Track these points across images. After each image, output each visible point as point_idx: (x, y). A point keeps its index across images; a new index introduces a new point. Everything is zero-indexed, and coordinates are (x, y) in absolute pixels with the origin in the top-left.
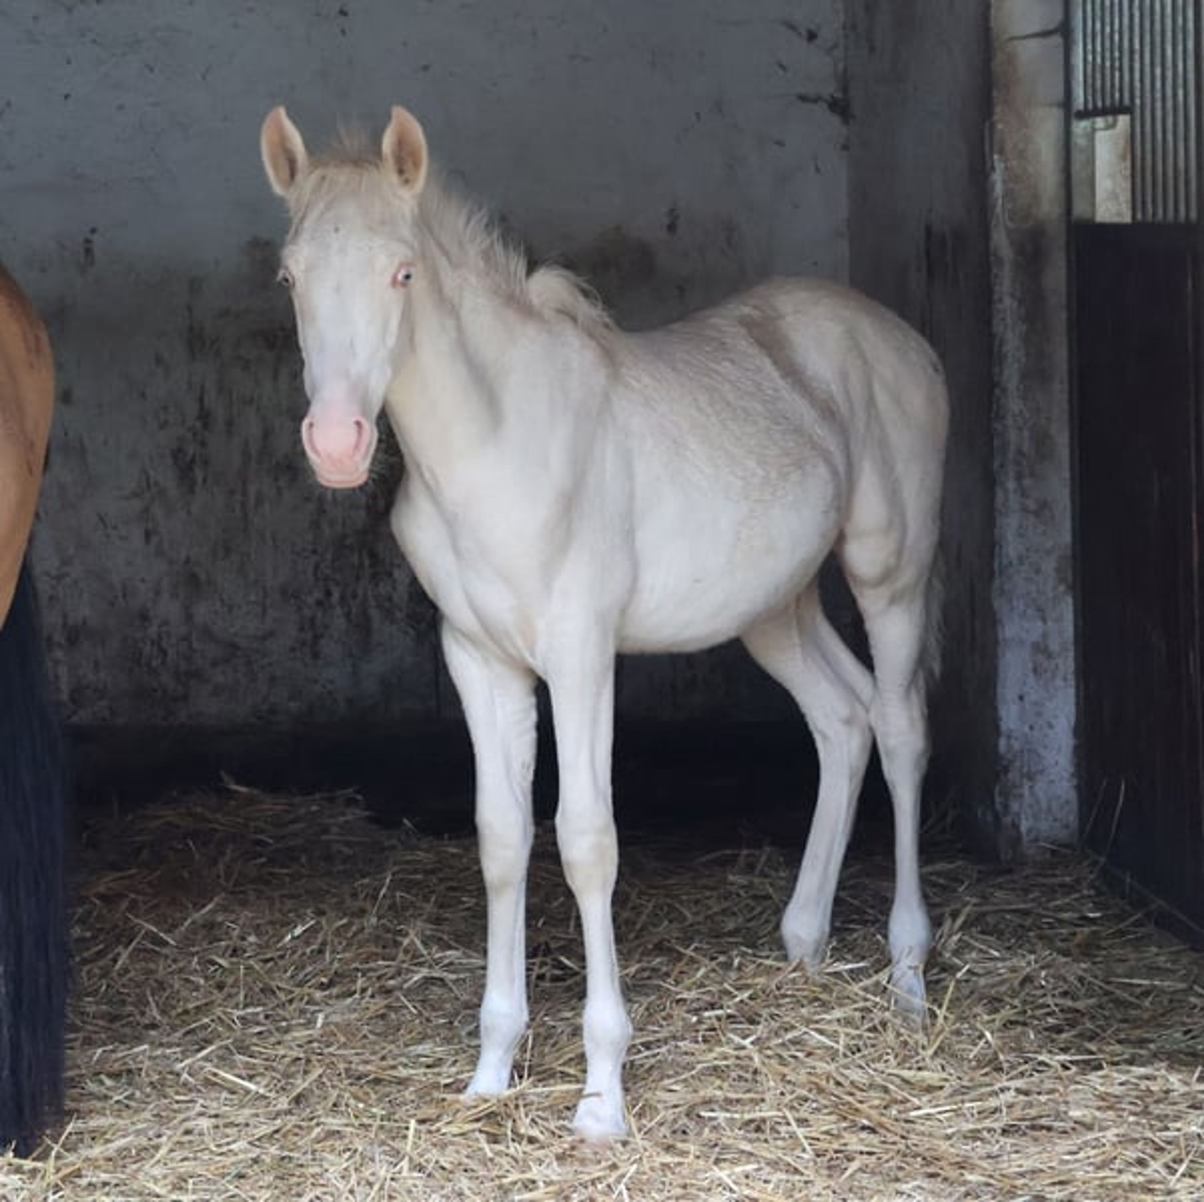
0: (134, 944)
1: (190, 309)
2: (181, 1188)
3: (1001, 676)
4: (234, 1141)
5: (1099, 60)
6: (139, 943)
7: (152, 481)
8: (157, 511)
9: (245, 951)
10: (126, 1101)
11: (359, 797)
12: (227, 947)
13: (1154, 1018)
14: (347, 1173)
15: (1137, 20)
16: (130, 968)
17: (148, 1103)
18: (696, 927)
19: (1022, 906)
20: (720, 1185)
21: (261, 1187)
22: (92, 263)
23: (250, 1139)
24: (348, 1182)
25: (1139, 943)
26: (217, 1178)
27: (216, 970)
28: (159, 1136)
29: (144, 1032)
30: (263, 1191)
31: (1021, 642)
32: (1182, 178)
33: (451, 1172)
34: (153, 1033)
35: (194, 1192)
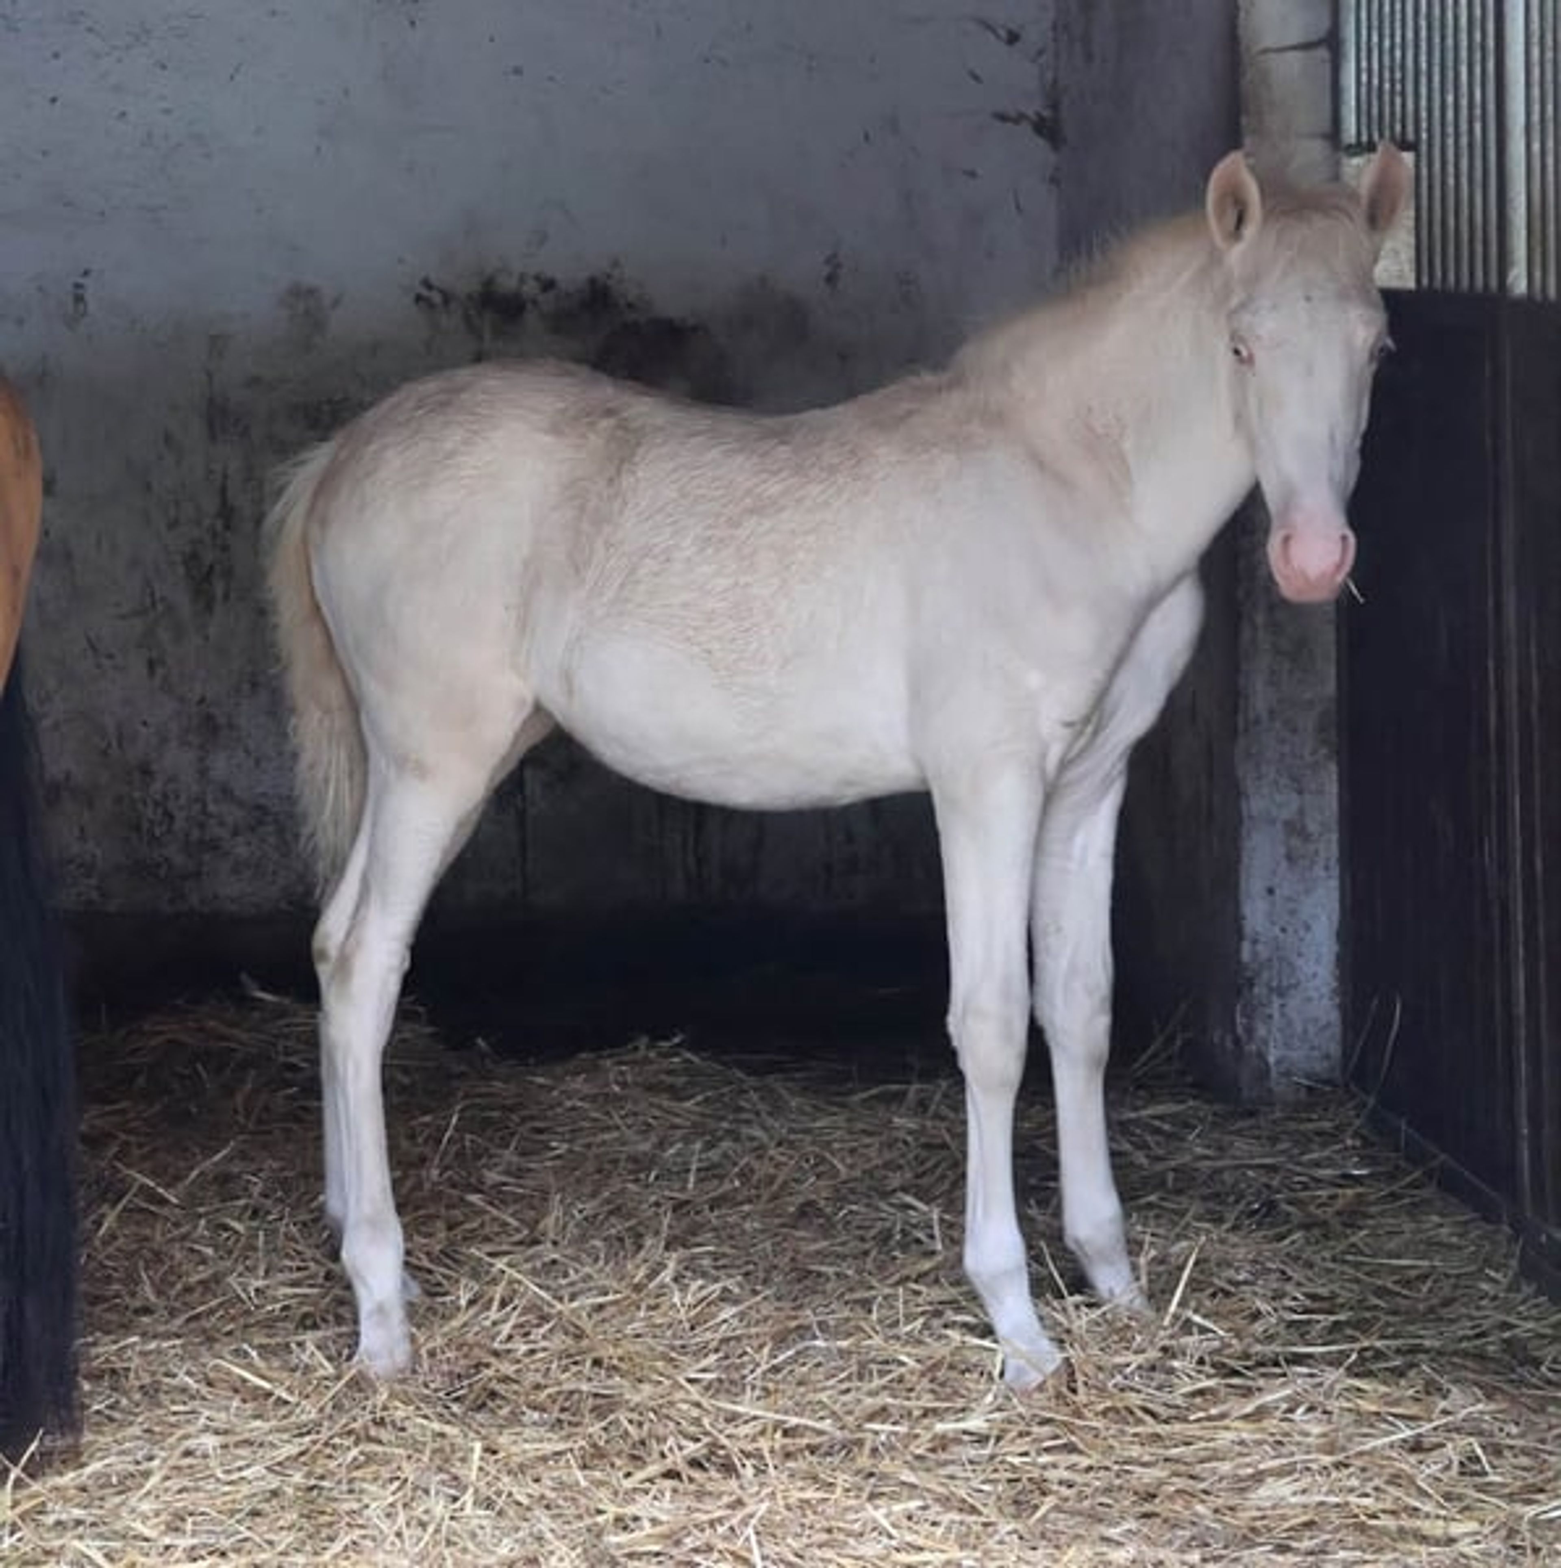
0: (124, 1201)
1: (210, 375)
2: (177, 1530)
3: (1245, 860)
4: (248, 1466)
5: (1375, 81)
6: (130, 1201)
7: (158, 595)
8: (164, 636)
9: (268, 1213)
10: (107, 1412)
11: (421, 1009)
12: (246, 1207)
13: (1431, 1310)
14: (393, 1510)
15: (1423, 34)
16: (119, 1233)
17: (136, 1415)
18: (850, 1185)
19: (1268, 1161)
20: (874, 1529)
21: (282, 1528)
22: (85, 314)
23: (269, 1463)
24: (394, 1522)
25: (1415, 1210)
26: (223, 1517)
27: (228, 1238)
28: (151, 1458)
29: (134, 1317)
30: (284, 1533)
31: (1272, 822)
32: (1479, 234)
33: (529, 1509)
34: (145, 1319)
35: (194, 1534)
